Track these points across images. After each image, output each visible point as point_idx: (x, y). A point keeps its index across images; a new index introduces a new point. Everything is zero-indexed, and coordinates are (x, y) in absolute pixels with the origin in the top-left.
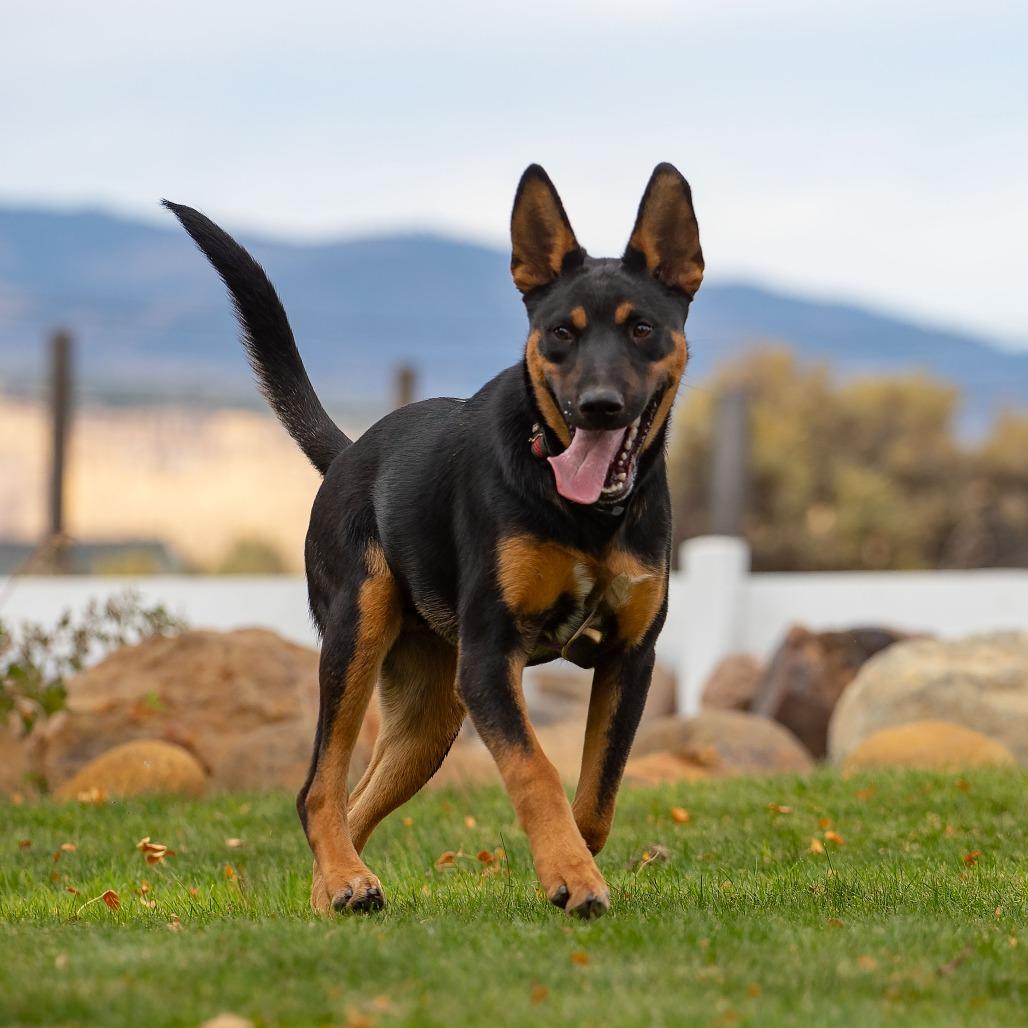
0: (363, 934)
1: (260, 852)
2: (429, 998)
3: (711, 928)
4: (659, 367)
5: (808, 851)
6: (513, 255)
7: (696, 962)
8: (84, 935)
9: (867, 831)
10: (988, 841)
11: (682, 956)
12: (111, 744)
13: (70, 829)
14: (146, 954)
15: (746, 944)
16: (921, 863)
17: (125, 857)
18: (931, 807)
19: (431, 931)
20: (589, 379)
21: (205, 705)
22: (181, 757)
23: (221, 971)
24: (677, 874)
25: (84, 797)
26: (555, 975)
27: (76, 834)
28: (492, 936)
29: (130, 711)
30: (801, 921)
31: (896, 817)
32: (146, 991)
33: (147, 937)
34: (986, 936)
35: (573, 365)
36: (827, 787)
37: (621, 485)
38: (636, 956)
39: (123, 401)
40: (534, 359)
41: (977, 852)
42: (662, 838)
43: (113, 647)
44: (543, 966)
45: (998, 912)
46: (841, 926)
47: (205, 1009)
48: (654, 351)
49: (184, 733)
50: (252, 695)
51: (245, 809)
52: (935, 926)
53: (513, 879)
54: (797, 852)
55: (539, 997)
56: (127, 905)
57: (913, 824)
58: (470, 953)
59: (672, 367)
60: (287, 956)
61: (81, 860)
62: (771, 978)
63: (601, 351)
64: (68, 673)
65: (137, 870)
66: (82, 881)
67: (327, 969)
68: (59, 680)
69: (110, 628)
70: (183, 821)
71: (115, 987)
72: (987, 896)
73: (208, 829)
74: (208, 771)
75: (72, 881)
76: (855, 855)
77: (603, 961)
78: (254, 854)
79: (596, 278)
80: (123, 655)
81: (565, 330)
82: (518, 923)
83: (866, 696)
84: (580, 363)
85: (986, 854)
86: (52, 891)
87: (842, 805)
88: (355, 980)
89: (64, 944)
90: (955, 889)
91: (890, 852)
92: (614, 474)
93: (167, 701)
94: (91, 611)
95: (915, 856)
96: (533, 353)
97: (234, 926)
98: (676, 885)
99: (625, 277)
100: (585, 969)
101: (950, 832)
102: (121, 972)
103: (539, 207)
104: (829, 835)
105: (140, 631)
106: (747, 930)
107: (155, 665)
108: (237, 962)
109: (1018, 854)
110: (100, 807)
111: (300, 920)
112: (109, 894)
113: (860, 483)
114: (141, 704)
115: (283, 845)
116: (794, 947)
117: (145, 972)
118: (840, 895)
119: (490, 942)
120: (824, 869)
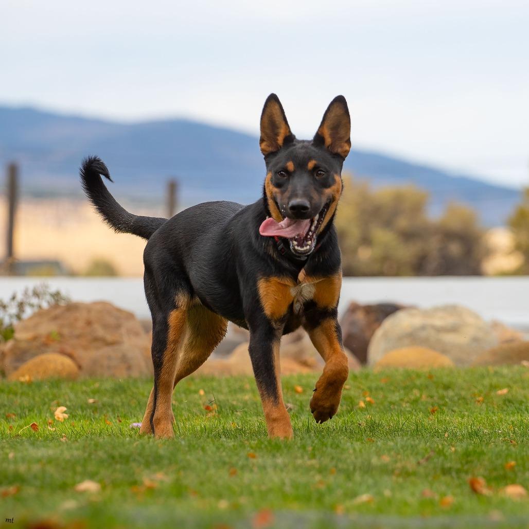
0: (151, 444)
1: (104, 405)
2: (182, 473)
3: (313, 442)
4: (328, 191)
5: (357, 406)
6: (261, 137)
7: (306, 458)
8: (22, 443)
9: (385, 397)
10: (441, 402)
11: (299, 455)
12: (34, 355)
13: (16, 394)
14: (51, 452)
15: (329, 449)
16: (410, 412)
17: (41, 407)
18: (415, 387)
19: (183, 443)
20: (294, 195)
21: (78, 337)
22: (67, 361)
23: (85, 460)
24: (297, 417)
25: (22, 379)
26: (240, 463)
27: (19, 397)
28: (211, 445)
29: (43, 339)
30: (355, 439)
31: (399, 391)
32: (50, 469)
33: (51, 444)
34: (440, 447)
35: (287, 189)
36: (367, 377)
37: (308, 247)
38: (278, 455)
39: (42, 196)
40: (268, 186)
41: (436, 408)
42: (290, 400)
43: (36, 310)
44: (235, 459)
45: (446, 435)
46: (373, 441)
47: (78, 478)
48: (326, 183)
49: (69, 349)
50: (100, 332)
51: (97, 385)
52: (417, 442)
53: (221, 419)
54: (353, 407)
55: (233, 473)
56: (42, 430)
57: (407, 394)
58: (201, 453)
59: (334, 191)
60: (116, 454)
61: (21, 409)
62: (340, 466)
63: (300, 182)
64: (15, 322)
65: (47, 413)
66: (21, 418)
67: (135, 460)
68: (11, 325)
69: (35, 301)
70: (68, 391)
71: (36, 468)
72: (441, 428)
73: (80, 394)
74: (80, 367)
75: (16, 418)
76: (380, 409)
77: (263, 457)
78: (101, 406)
79: (299, 148)
80: (40, 314)
81: (283, 173)
82: (223, 439)
83: (385, 335)
84: (290, 187)
85: (440, 408)
86: (7, 423)
87: (374, 385)
88: (148, 465)
89: (13, 447)
90: (426, 424)
91: (396, 407)
92: (305, 242)
93: (61, 335)
94: (26, 293)
95: (408, 409)
96: (268, 183)
97: (92, 439)
98: (297, 422)
99: (313, 148)
100: (255, 461)
101: (424, 398)
102: (39, 461)
103: (274, 114)
104: (368, 399)
105: (48, 302)
106: (329, 443)
107: (55, 318)
108: (93, 457)
109: (455, 409)
110: (30, 384)
111: (122, 437)
112: (34, 424)
113: (383, 236)
114: (49, 336)
115: (115, 402)
116: (351, 451)
117: (50, 461)
118: (373, 427)
119: (211, 448)
120: (365, 415)
